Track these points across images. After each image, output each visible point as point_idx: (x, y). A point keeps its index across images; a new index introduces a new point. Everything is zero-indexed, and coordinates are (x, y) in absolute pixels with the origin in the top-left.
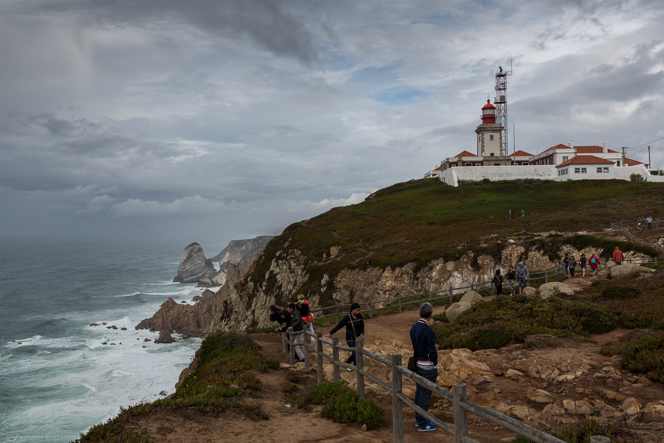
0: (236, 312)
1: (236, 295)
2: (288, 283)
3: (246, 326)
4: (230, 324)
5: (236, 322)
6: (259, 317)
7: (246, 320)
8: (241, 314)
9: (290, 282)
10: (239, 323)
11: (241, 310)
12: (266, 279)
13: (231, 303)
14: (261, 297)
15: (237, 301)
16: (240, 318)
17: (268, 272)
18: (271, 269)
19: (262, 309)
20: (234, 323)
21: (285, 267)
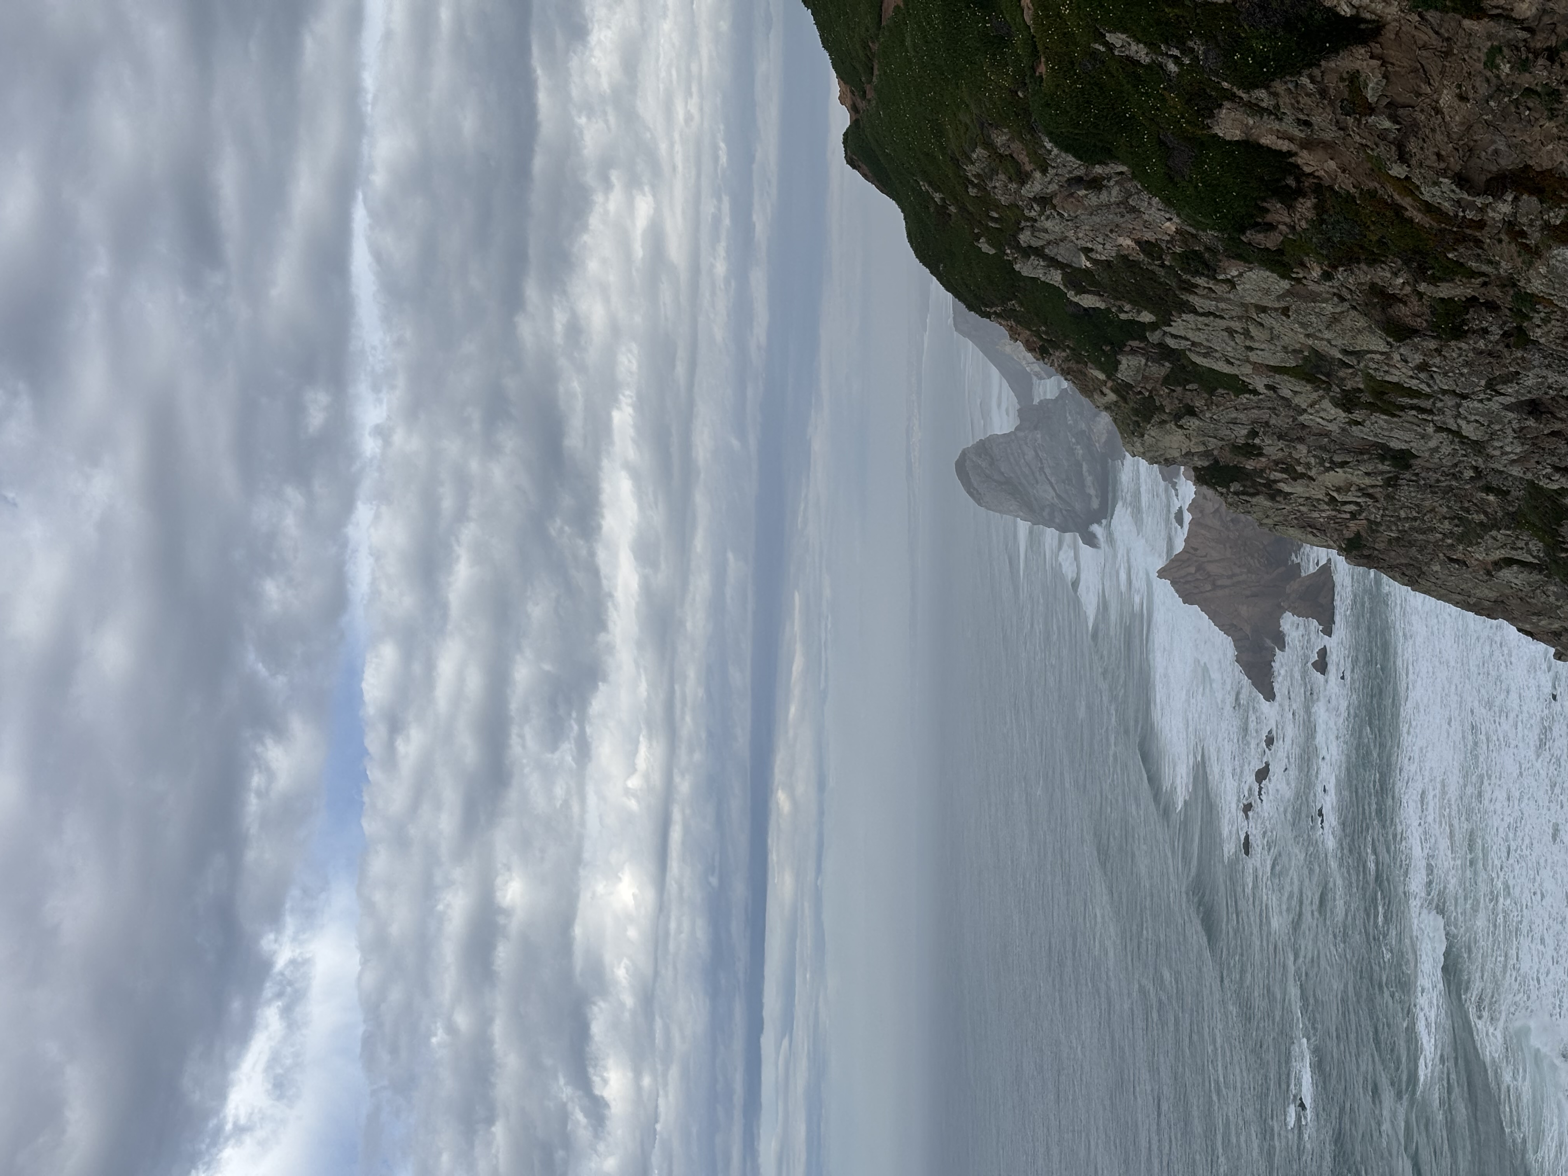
0: (1253, 434)
1: (1168, 433)
2: (1134, 210)
3: (1326, 404)
4: (1308, 466)
5: (1301, 440)
6: (1285, 348)
7: (1296, 400)
8: (1264, 415)
9: (1124, 203)
10: (1303, 426)
11: (1242, 416)
12: (1102, 306)
13: (1207, 454)
14: (1190, 335)
15: (1202, 432)
16: (1281, 421)
17: (1071, 295)
18: (1056, 278)
19: (1247, 333)
20: (1302, 449)
21: (1049, 224)
